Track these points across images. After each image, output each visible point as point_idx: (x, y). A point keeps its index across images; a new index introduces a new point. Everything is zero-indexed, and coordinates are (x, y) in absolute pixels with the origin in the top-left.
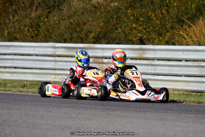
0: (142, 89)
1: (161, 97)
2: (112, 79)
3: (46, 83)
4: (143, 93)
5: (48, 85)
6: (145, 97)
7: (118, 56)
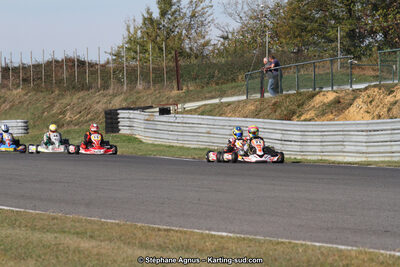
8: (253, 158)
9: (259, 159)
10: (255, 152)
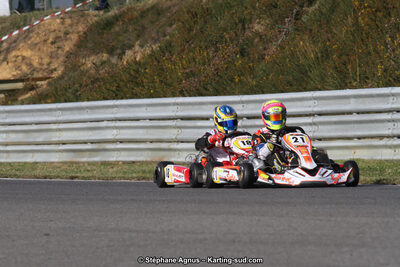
0: (311, 165)
1: (344, 177)
2: (264, 151)
3: (166, 164)
4: (312, 172)
5: (168, 166)
6: (317, 178)
7: (271, 111)
8: (294, 177)
9: (308, 178)
10: (295, 164)
